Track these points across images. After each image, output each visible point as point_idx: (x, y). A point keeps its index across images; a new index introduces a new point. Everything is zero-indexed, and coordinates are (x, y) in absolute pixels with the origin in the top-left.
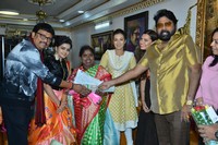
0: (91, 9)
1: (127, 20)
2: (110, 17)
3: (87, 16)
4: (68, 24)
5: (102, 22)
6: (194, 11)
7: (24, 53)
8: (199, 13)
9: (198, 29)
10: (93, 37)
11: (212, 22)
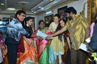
0: (44, 6)
1: (59, 10)
2: (52, 9)
3: (42, 9)
4: (35, 12)
5: (48, 11)
6: (86, 5)
7: (16, 25)
8: (88, 6)
9: (88, 12)
10: (45, 17)
11: (94, 9)
